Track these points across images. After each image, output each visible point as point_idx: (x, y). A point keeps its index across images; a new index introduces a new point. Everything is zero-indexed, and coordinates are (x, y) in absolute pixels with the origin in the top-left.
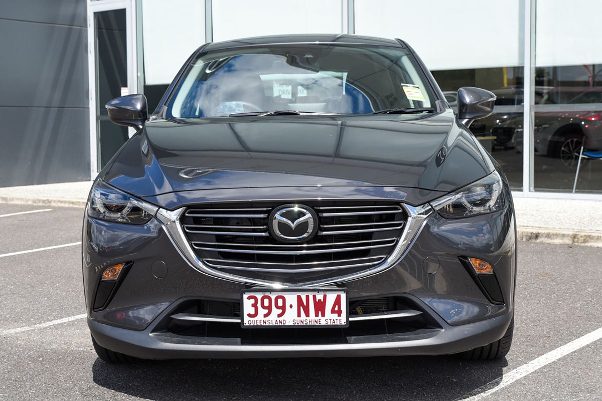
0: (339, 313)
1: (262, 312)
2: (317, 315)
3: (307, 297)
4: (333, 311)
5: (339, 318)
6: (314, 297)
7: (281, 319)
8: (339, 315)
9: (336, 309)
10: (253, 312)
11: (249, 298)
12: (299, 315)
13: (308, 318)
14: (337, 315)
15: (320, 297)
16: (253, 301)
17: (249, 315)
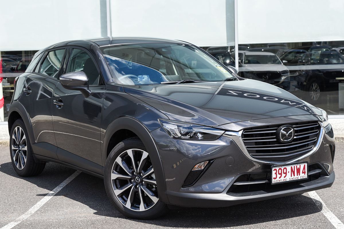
0: (305, 173)
1: (279, 176)
2: (297, 175)
3: (294, 167)
4: (303, 173)
5: (305, 175)
6: (297, 166)
7: (285, 178)
8: (305, 174)
9: (304, 171)
10: (275, 177)
11: (274, 170)
12: (291, 176)
13: (294, 177)
14: (304, 174)
15: (298, 166)
16: (275, 171)
17: (274, 178)
